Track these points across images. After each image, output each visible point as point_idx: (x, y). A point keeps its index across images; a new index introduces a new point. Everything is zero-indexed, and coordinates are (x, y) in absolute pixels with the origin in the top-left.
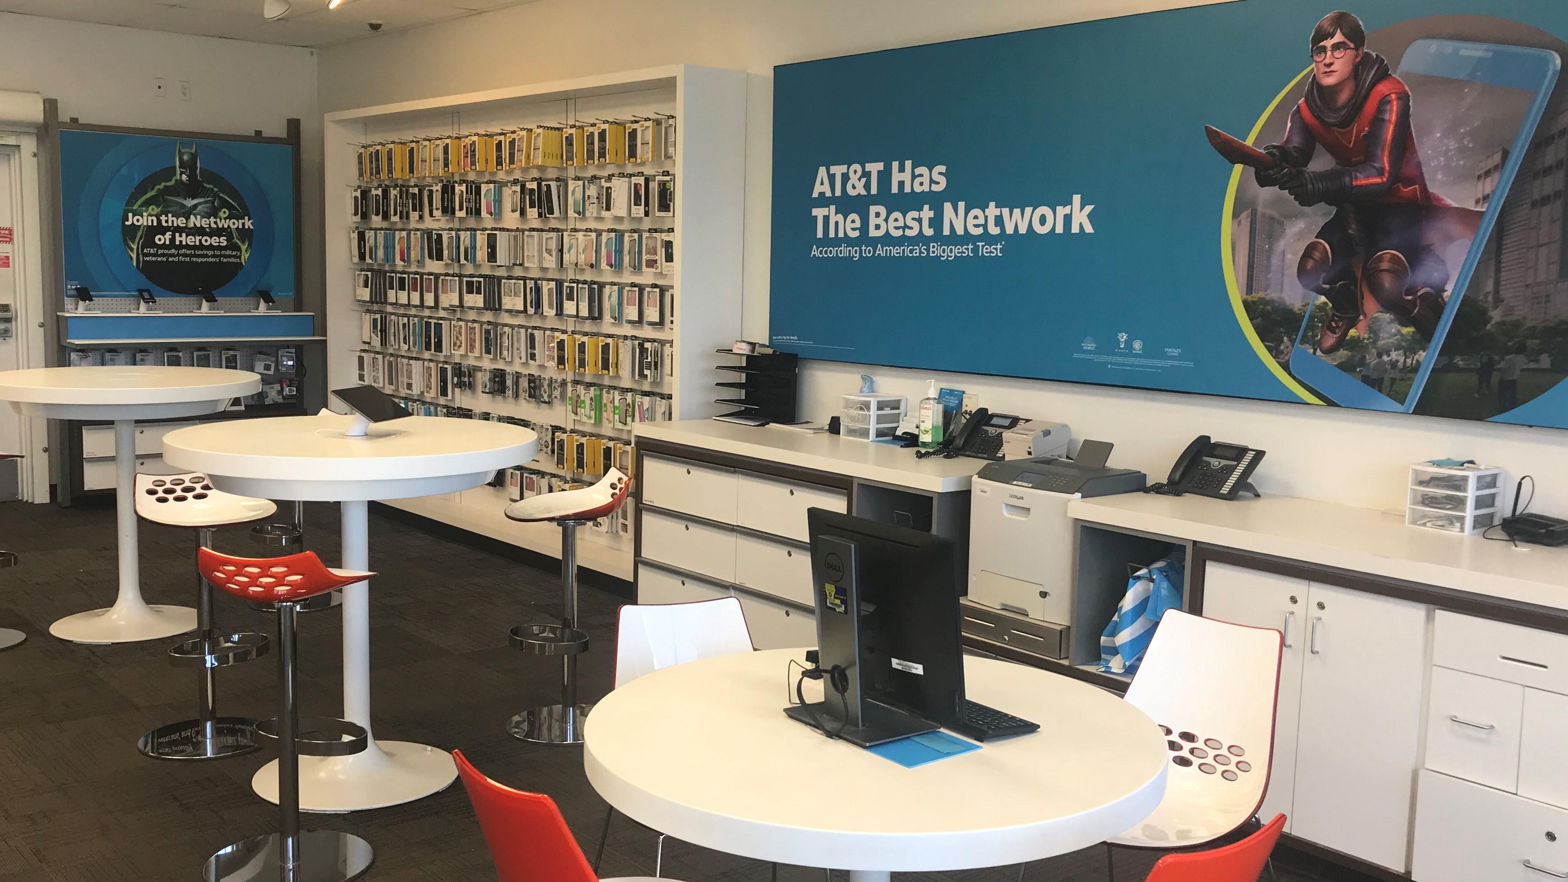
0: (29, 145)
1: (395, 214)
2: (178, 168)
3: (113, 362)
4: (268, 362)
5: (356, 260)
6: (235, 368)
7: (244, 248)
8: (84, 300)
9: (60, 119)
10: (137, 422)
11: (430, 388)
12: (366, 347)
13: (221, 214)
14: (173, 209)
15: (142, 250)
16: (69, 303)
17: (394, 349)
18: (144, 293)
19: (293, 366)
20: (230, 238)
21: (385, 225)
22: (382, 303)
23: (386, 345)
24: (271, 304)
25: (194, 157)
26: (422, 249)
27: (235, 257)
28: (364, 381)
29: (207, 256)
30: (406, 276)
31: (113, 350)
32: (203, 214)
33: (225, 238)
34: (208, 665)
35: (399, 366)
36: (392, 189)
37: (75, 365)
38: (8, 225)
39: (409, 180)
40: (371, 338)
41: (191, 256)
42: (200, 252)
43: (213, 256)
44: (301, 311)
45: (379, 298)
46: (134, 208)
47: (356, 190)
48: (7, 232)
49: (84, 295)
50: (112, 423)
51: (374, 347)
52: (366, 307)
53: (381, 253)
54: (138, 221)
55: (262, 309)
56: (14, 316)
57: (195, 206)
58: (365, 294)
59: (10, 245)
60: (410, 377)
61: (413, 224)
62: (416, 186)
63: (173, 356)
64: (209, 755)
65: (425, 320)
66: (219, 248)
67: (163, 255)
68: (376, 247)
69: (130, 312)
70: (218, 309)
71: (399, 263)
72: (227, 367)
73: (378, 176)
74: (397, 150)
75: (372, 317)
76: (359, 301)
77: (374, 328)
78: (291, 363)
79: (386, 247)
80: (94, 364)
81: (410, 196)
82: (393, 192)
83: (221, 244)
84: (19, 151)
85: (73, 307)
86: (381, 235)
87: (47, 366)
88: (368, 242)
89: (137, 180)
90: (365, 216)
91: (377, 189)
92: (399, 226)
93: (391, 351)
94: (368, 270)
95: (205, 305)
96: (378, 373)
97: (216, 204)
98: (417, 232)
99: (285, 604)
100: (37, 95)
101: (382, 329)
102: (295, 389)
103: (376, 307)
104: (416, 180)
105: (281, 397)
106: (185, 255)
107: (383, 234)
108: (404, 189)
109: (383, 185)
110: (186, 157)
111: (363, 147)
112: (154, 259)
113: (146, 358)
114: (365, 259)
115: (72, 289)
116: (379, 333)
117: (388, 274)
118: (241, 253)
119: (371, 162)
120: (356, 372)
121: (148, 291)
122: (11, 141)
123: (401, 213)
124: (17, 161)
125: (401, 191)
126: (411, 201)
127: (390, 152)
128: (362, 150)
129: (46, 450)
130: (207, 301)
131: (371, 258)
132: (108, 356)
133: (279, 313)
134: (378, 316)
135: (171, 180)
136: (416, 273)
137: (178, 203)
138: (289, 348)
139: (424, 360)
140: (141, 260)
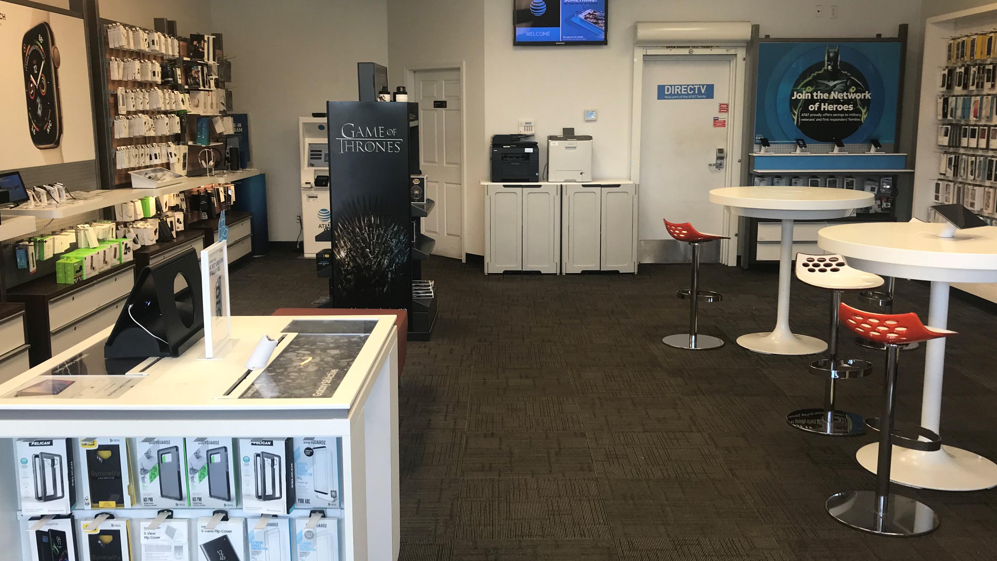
0: (741, 53)
1: (973, 85)
2: (826, 61)
3: (778, 184)
4: (874, 186)
5: (940, 117)
6: (852, 189)
7: (864, 111)
8: (765, 146)
9: (760, 37)
10: (795, 221)
11: (988, 207)
12: (942, 177)
13: (851, 90)
14: (821, 88)
15: (801, 114)
16: (756, 148)
17: (963, 179)
18: (800, 141)
19: (889, 189)
20: (855, 105)
21: (965, 92)
22: (957, 147)
23: (957, 176)
24: (878, 148)
25: (836, 54)
26: (992, 108)
27: (858, 117)
28: (938, 200)
29: (840, 117)
30: (977, 128)
31: (779, 176)
32: (840, 90)
33: (852, 106)
34: (833, 376)
35: (966, 190)
36: (972, 67)
37: (757, 186)
38: (726, 102)
39: (986, 60)
40: (946, 171)
41: (830, 117)
42: (836, 115)
43: (844, 117)
44: (898, 153)
45: (955, 143)
46: (798, 88)
47: (944, 70)
48: (725, 106)
49: (765, 143)
50: (780, 221)
51: (948, 177)
52: (945, 150)
53: (959, 113)
54: (800, 96)
55: (873, 151)
56: (725, 156)
57: (835, 86)
58: (945, 141)
59: (727, 114)
60: (973, 198)
61: (986, 91)
62: (991, 64)
63: (814, 181)
64: (828, 433)
65: (989, 158)
66: (848, 112)
67: (813, 117)
68: (956, 108)
69: (790, 153)
70: (844, 151)
71: (972, 119)
72: (847, 188)
73: (962, 59)
74: (979, 40)
75: (949, 157)
76: (940, 146)
77: (949, 164)
78: (888, 187)
79: (963, 108)
80: (768, 185)
81: (986, 71)
82: (973, 70)
83: (849, 110)
84: (736, 57)
85: (758, 150)
86: (960, 100)
87: (740, 186)
88: (950, 105)
89: (801, 71)
90: (950, 87)
91: (960, 67)
92: (975, 93)
93: (960, 180)
94: (948, 125)
95: (836, 148)
96: (949, 195)
97: (848, 84)
98: (989, 97)
99: (892, 345)
100: (749, 23)
101: (955, 165)
102: (890, 204)
103: (951, 150)
104: (991, 59)
105: (880, 209)
106: (826, 117)
107: (962, 99)
108: (981, 66)
109: (966, 65)
110: (831, 55)
111: (953, 39)
112: (807, 120)
113: (797, 181)
114: (947, 117)
115: (758, 139)
116: (953, 168)
117: (963, 127)
118: (862, 115)
119: (958, 49)
120: (933, 193)
121: (802, 140)
122: (732, 52)
123: (978, 83)
124: (734, 64)
125: (979, 69)
126: (986, 75)
127: (973, 42)
128: (952, 42)
129: (736, 235)
130: (838, 146)
131: (951, 116)
132: (776, 180)
133: (883, 154)
134: (953, 156)
135: (821, 70)
136: (985, 126)
137: (824, 84)
138: (888, 177)
139: (985, 187)
140: (800, 120)
